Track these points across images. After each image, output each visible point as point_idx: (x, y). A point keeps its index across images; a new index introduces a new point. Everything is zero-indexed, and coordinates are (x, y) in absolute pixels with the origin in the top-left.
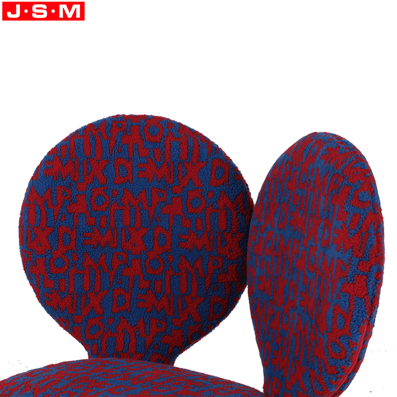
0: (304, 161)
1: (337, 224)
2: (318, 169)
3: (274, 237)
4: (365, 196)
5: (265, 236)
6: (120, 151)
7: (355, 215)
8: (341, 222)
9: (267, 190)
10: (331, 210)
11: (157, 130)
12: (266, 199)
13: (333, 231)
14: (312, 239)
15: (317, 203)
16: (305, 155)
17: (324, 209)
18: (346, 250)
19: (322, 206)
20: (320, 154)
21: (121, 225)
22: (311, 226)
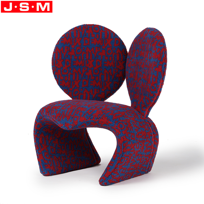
0: (144, 36)
1: (153, 52)
2: (148, 37)
3: (134, 60)
4: (162, 43)
5: (132, 60)
6: (86, 35)
7: (159, 48)
8: (155, 51)
9: (132, 46)
10: (152, 48)
11: (97, 29)
12: (132, 49)
13: (152, 54)
14: (146, 58)
15: (148, 47)
16: (144, 34)
17: (150, 48)
18: (156, 58)
19: (149, 47)
20: (149, 33)
21: (86, 59)
22: (146, 54)
